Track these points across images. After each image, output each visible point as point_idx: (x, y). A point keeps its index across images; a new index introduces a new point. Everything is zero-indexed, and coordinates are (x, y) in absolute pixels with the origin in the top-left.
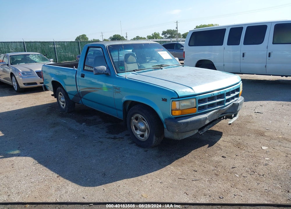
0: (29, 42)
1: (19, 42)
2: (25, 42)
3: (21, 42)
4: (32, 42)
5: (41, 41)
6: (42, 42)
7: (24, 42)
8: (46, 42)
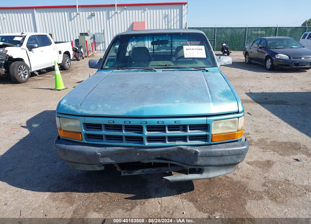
0: (220, 28)
1: (211, 28)
2: (217, 28)
3: (213, 28)
4: (223, 28)
5: (232, 27)
6: (234, 28)
7: (215, 28)
8: (238, 28)
